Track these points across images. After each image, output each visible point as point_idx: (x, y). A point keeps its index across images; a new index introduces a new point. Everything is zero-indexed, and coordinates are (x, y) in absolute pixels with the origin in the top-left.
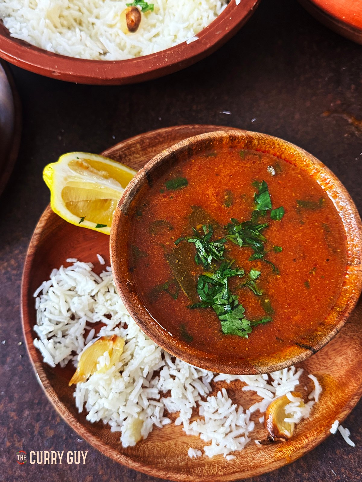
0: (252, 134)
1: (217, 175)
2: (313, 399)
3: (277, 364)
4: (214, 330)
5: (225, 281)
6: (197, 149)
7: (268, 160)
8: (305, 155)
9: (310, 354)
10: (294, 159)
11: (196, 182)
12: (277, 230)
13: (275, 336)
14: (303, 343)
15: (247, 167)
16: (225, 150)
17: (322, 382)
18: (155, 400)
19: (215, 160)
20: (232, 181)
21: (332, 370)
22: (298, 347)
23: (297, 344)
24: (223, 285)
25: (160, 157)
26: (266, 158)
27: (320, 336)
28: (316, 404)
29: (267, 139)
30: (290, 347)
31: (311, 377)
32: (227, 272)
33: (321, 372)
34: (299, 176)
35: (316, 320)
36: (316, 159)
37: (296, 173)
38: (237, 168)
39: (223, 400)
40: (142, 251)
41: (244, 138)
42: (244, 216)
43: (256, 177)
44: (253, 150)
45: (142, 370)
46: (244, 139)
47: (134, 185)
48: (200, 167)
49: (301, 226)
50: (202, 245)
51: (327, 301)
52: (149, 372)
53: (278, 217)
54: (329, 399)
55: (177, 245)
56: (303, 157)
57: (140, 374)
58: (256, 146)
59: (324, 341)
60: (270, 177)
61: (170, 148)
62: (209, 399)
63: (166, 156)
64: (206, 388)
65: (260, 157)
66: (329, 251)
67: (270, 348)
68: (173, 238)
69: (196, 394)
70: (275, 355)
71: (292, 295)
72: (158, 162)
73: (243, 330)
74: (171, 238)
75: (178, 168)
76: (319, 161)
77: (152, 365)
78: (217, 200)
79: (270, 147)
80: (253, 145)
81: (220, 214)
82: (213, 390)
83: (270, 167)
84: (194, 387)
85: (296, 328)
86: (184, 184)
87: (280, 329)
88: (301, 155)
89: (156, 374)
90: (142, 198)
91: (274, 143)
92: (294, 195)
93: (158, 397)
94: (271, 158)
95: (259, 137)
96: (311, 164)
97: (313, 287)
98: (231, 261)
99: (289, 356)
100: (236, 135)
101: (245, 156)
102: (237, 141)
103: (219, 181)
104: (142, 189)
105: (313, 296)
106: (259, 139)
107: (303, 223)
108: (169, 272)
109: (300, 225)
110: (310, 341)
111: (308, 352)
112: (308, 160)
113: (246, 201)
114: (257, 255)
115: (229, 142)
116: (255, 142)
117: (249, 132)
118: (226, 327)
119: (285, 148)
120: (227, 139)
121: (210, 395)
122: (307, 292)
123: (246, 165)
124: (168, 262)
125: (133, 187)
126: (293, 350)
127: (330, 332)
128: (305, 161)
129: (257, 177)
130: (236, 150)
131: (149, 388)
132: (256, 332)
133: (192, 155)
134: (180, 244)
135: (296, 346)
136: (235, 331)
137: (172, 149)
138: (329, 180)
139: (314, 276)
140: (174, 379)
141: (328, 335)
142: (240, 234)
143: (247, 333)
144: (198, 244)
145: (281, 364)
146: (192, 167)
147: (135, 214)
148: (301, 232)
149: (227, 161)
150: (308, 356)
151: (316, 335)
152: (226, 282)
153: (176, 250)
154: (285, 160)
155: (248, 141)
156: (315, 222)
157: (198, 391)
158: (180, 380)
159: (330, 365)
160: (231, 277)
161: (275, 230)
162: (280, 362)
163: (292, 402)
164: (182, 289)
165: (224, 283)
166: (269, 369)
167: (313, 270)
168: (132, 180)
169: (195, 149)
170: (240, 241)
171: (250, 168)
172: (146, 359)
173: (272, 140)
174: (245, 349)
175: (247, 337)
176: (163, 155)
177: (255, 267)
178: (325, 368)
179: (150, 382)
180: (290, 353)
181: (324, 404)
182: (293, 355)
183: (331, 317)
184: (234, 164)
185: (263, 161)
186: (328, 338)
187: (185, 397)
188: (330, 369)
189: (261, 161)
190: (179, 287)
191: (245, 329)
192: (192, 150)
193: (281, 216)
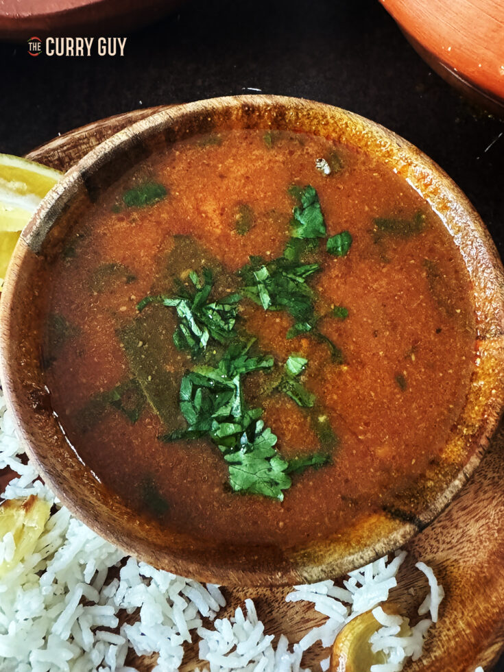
0: (283, 100)
1: (222, 177)
2: (428, 615)
3: (343, 558)
4: (212, 487)
5: (236, 381)
6: (183, 131)
7: (316, 148)
8: (385, 135)
9: (412, 533)
10: (363, 143)
11: (182, 190)
12: (340, 275)
13: (340, 492)
14: (396, 508)
15: (277, 161)
16: (237, 133)
17: (443, 578)
18: (108, 629)
19: (219, 150)
20: (250, 187)
21: (461, 551)
22: (386, 516)
23: (385, 508)
24: (231, 390)
25: (110, 144)
26: (312, 144)
27: (432, 489)
28: (434, 626)
29: (312, 109)
30: (370, 515)
31: (421, 566)
32: (239, 362)
33: (440, 556)
34: (374, 174)
35: (422, 455)
36: (405, 140)
37: (370, 170)
38: (260, 163)
39: (247, 624)
40: (71, 325)
41: (269, 108)
42: (271, 248)
43: (296, 179)
44: (288, 132)
45: (83, 567)
46: (270, 110)
47: (56, 197)
48: (189, 163)
49: (383, 267)
50: (189, 312)
51: (442, 413)
52: (97, 572)
53: (340, 249)
54: (460, 615)
55: (140, 310)
56: (381, 137)
57: (80, 577)
58: (293, 122)
59: (441, 502)
60: (322, 177)
61: (130, 129)
62: (217, 623)
63: (122, 143)
64: (213, 600)
65: (302, 144)
66: (440, 314)
67: (329, 519)
68: (133, 297)
69: (192, 613)
70: (340, 536)
71: (372, 404)
72: (105, 154)
73: (273, 483)
74: (130, 298)
75: (147, 166)
76: (410, 144)
77: (103, 557)
78: (221, 223)
79: (319, 122)
80: (287, 121)
81: (227, 250)
82: (228, 604)
83: (321, 161)
84: (189, 600)
85: (381, 475)
86: (158, 195)
87: (350, 477)
88: (376, 135)
89: (113, 573)
90: (76, 222)
91: (324, 116)
92: (367, 208)
93: (114, 623)
94: (323, 145)
95: (297, 106)
96: (395, 151)
97: (413, 386)
98: (248, 340)
99: (369, 537)
100: (254, 103)
101: (273, 142)
102: (258, 114)
103: (224, 187)
104: (74, 205)
105: (414, 405)
106: (296, 109)
107: (388, 262)
108: (123, 366)
109: (382, 264)
110: (410, 502)
111: (408, 528)
112: (389, 143)
113: (275, 221)
114: (301, 326)
115: (242, 116)
116: (291, 114)
117: (279, 97)
118: (239, 477)
119: (346, 123)
120: (238, 111)
121: (220, 614)
122: (400, 398)
123: (277, 158)
124: (122, 345)
125: (54, 201)
126: (377, 523)
127: (451, 481)
128: (385, 146)
129: (298, 179)
130: (257, 131)
131: (99, 604)
132: (299, 485)
133: (175, 141)
134: (147, 309)
135: (384, 513)
136: (257, 485)
137: (133, 130)
138: (431, 177)
139: (414, 363)
140: (149, 585)
141: (448, 487)
142: (266, 286)
143: (282, 490)
144: (184, 310)
145: (350, 558)
146: (174, 164)
147: (60, 253)
148: (386, 276)
149: (240, 152)
150: (408, 537)
151: (424, 487)
152: (238, 383)
153: (138, 320)
154: (347, 146)
155: (277, 113)
156: (409, 257)
157: (196, 607)
158: (158, 586)
159: (457, 542)
160: (248, 373)
161: (337, 276)
162: (350, 554)
163: (386, 627)
164: (149, 400)
165: (233, 387)
166: (325, 572)
167: (413, 352)
168: (54, 189)
169: (180, 130)
170: (266, 299)
171: (284, 163)
172: (87, 545)
173: (322, 109)
174: (278, 524)
175: (281, 497)
176: (115, 140)
177: (296, 350)
178: (449, 546)
179: (100, 592)
180: (371, 531)
181: (451, 627)
182: (377, 535)
183: (450, 447)
184: (254, 157)
185: (307, 149)
186: (448, 495)
187: (168, 622)
188: (458, 550)
189: (303, 150)
190: (143, 396)
191: (278, 481)
192: (174, 132)
193: (345, 247)
